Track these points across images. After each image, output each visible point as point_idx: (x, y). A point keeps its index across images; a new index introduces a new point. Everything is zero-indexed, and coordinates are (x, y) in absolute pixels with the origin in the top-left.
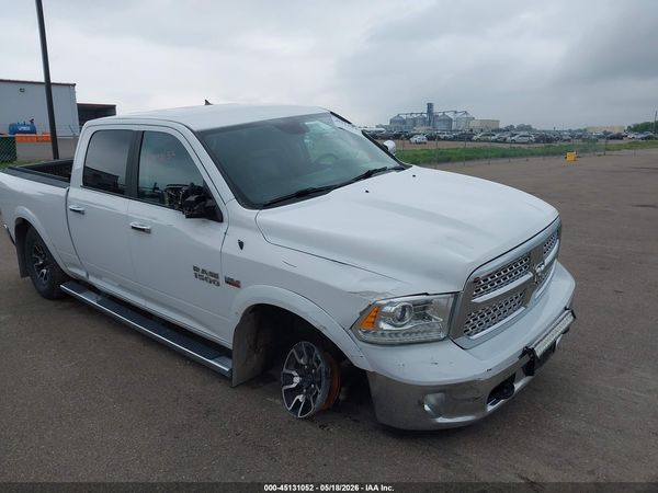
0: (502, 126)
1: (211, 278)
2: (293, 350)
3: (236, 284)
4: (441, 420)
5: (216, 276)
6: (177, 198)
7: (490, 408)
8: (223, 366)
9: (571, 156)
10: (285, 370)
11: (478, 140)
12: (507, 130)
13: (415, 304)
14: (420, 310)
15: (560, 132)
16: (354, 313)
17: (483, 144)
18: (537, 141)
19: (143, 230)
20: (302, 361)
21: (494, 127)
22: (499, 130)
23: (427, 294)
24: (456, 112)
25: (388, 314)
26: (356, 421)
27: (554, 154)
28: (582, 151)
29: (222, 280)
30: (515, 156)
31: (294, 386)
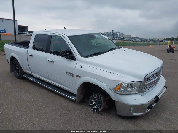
0: (131, 37)
1: (72, 75)
2: (93, 95)
3: (80, 77)
4: (135, 114)
5: (73, 74)
6: (64, 53)
7: (147, 111)
8: (73, 98)
9: (151, 46)
10: (90, 100)
11: (126, 40)
12: (133, 38)
13: (130, 84)
14: (131, 85)
15: (147, 39)
16: (114, 86)
17: (127, 41)
18: (141, 41)
19: (52, 61)
20: (95, 98)
21: (129, 37)
22: (131, 38)
23: (134, 82)
24: (119, 33)
25: (124, 86)
26: (110, 114)
27: (146, 45)
28: (153, 45)
29: (75, 76)
30: (136, 45)
31: (93, 104)
